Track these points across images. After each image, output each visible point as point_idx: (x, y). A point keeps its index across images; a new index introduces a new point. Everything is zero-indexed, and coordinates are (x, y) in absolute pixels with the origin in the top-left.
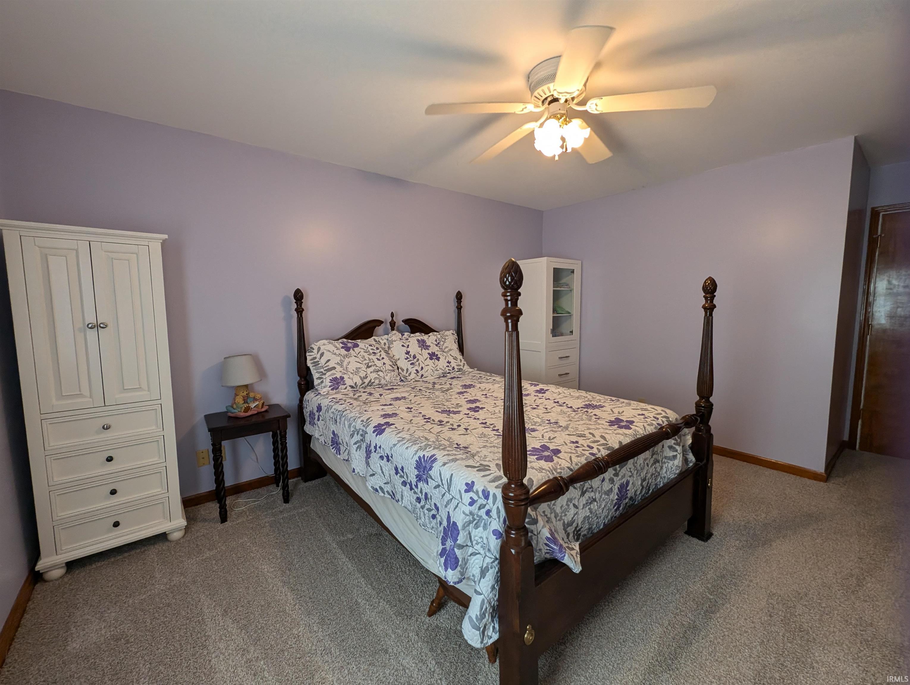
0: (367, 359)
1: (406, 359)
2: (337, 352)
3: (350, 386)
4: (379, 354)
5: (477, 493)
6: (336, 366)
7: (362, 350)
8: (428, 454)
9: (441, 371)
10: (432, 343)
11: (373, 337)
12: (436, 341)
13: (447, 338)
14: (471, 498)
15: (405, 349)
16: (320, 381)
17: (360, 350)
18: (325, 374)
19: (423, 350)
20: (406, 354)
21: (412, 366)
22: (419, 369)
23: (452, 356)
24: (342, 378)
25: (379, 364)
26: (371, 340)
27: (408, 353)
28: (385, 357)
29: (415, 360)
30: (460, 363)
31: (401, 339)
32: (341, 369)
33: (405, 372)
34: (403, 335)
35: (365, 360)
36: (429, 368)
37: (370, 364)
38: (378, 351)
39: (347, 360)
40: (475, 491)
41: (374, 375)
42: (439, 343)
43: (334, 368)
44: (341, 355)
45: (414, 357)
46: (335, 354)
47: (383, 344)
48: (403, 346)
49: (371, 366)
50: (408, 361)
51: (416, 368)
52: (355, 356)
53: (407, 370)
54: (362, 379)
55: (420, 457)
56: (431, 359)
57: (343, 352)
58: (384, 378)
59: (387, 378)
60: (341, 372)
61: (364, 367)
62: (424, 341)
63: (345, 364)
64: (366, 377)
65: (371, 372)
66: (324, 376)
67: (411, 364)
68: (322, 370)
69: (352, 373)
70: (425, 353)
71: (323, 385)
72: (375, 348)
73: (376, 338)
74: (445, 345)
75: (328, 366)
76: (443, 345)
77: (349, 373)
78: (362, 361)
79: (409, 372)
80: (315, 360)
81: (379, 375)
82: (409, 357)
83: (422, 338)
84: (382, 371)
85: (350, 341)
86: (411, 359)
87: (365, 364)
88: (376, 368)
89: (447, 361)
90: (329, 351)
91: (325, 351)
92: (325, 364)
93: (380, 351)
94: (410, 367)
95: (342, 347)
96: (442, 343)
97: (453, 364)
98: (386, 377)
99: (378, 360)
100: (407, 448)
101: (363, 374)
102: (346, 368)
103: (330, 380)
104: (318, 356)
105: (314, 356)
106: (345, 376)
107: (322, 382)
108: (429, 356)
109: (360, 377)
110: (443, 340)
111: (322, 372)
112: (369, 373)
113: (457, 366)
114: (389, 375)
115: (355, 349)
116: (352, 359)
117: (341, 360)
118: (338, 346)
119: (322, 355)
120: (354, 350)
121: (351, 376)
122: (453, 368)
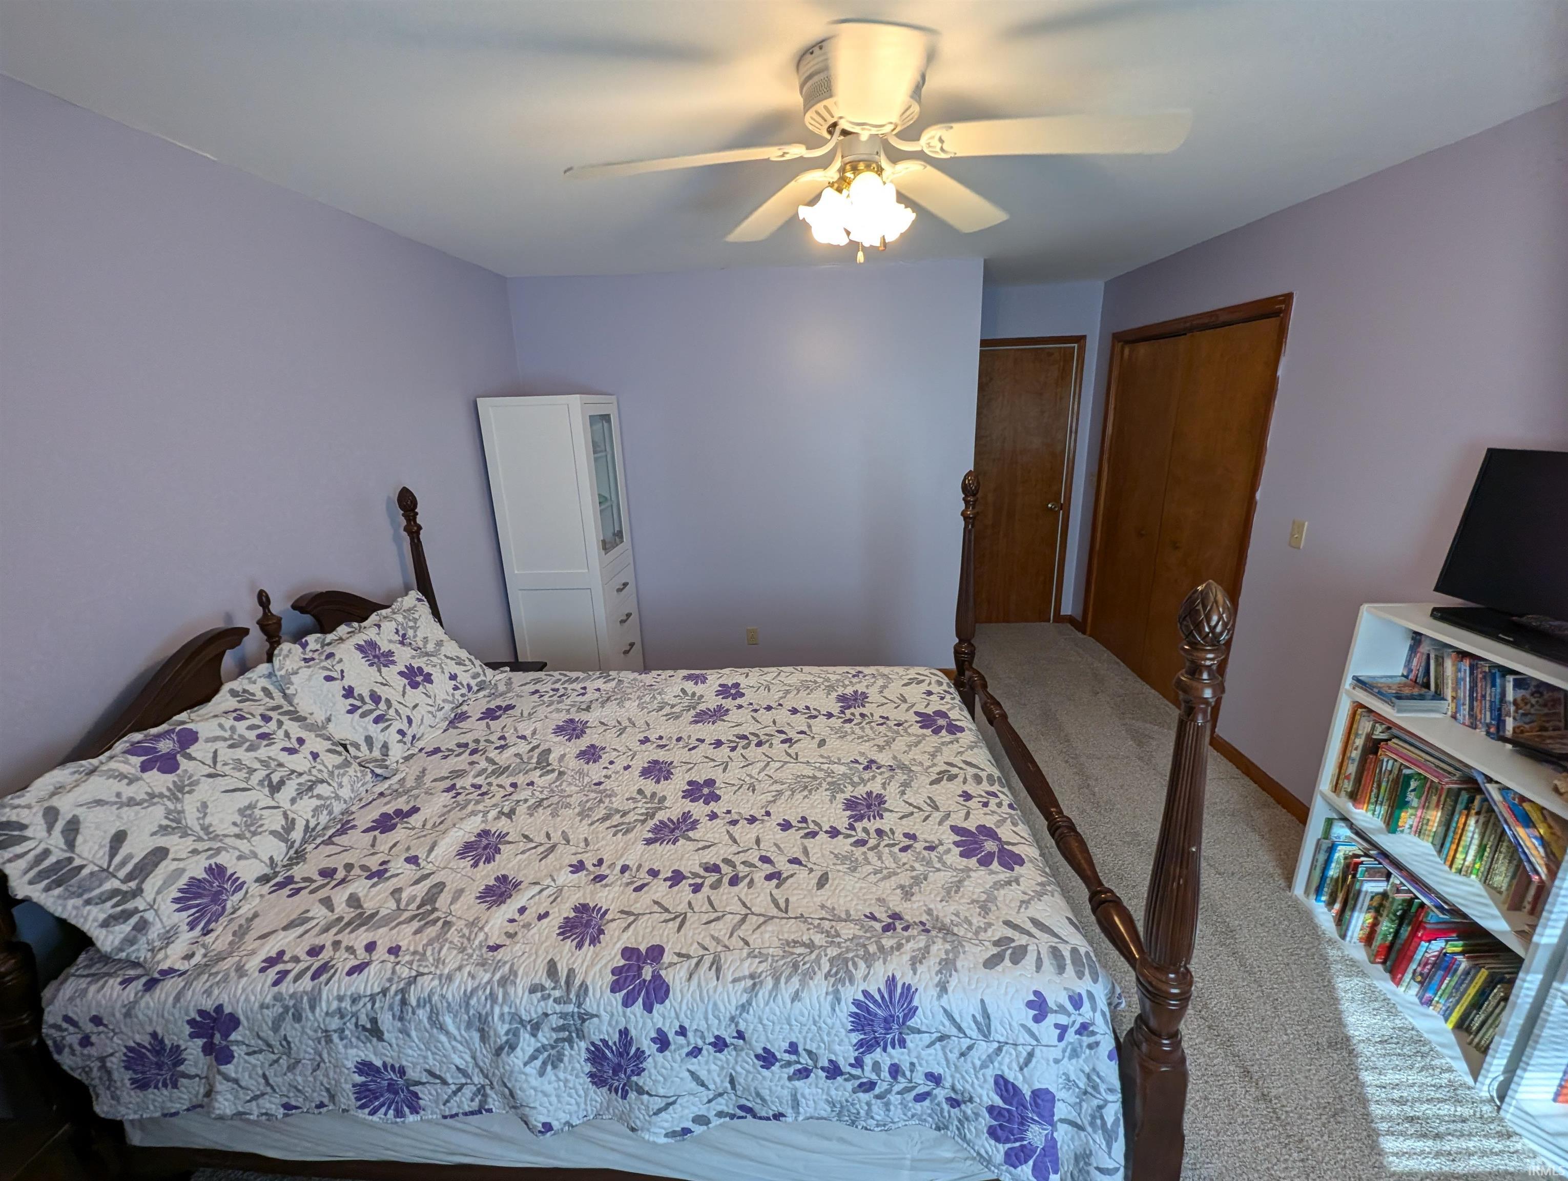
0: (257, 765)
1: (349, 712)
2: (137, 791)
3: (258, 880)
4: (281, 733)
5: (1062, 1009)
6: (161, 841)
7: (220, 745)
8: (876, 984)
9: (448, 707)
10: (390, 641)
11: (226, 687)
12: (397, 632)
13: (416, 616)
14: (1057, 1026)
15: (336, 688)
16: (125, 929)
17: (212, 747)
18: (138, 892)
19: (384, 669)
20: (346, 696)
21: (382, 725)
22: (404, 726)
23: (452, 659)
24: (217, 871)
25: (300, 762)
26: (223, 701)
27: (349, 692)
28: (304, 734)
29: (382, 706)
30: (474, 670)
31: (306, 660)
32: (189, 843)
33: (364, 747)
34: (304, 646)
35: (252, 771)
36: (422, 710)
37: (275, 778)
38: (273, 725)
39: (190, 805)
40: (1055, 1008)
41: (305, 807)
42: (404, 636)
43: (160, 854)
44: (161, 795)
45: (375, 698)
46: (131, 802)
47: (260, 694)
48: (329, 679)
49: (282, 783)
50: (363, 715)
51: (397, 725)
52: (210, 776)
53: (369, 740)
54: (283, 835)
55: (856, 1003)
56: (414, 685)
57: (158, 780)
58: (337, 797)
59: (345, 793)
60: (195, 852)
61: (261, 797)
62: (372, 645)
63: (191, 818)
64: (290, 825)
65: (293, 801)
66: (139, 903)
67: (377, 721)
68: (112, 884)
69: (237, 836)
70: (391, 673)
71: (154, 933)
72: (258, 721)
73: (235, 685)
74: (420, 634)
75: (130, 857)
76: (415, 636)
77: (229, 841)
78: (247, 780)
79: (377, 746)
80: (46, 863)
81: (319, 797)
82: (358, 703)
83: (366, 638)
84: (322, 781)
85: (154, 731)
86: (366, 708)
87: (261, 783)
88: (302, 780)
89: (448, 675)
90: (99, 802)
91: (78, 811)
92: (112, 856)
93: (280, 724)
94: (374, 730)
95: (145, 767)
96: (410, 633)
97: (464, 678)
98: (341, 793)
99: (291, 751)
100: (796, 997)
101: (276, 822)
102: (205, 828)
103: (176, 900)
104: (57, 840)
105: (42, 846)
106: (222, 859)
107: (142, 926)
108: (406, 681)
109: (273, 833)
110: (411, 624)
111: (115, 892)
112: (286, 805)
113: (474, 677)
114: (345, 780)
115: (192, 750)
116: (205, 790)
117: (169, 812)
118: (124, 768)
119: (72, 829)
120: (190, 758)
121: (244, 846)
122: (470, 688)
